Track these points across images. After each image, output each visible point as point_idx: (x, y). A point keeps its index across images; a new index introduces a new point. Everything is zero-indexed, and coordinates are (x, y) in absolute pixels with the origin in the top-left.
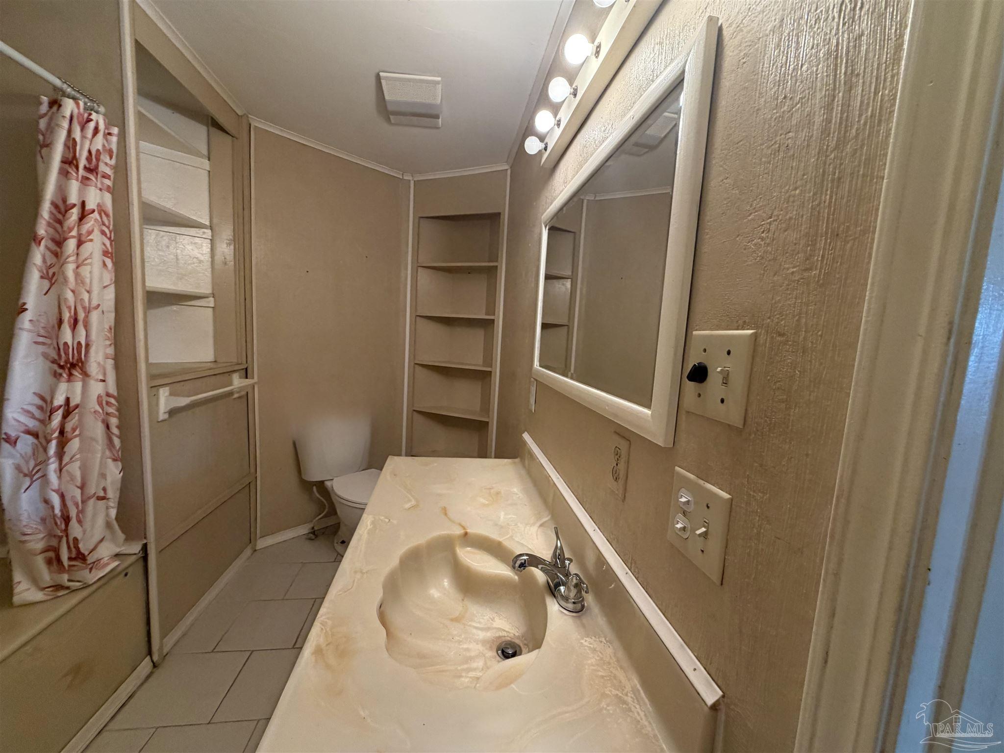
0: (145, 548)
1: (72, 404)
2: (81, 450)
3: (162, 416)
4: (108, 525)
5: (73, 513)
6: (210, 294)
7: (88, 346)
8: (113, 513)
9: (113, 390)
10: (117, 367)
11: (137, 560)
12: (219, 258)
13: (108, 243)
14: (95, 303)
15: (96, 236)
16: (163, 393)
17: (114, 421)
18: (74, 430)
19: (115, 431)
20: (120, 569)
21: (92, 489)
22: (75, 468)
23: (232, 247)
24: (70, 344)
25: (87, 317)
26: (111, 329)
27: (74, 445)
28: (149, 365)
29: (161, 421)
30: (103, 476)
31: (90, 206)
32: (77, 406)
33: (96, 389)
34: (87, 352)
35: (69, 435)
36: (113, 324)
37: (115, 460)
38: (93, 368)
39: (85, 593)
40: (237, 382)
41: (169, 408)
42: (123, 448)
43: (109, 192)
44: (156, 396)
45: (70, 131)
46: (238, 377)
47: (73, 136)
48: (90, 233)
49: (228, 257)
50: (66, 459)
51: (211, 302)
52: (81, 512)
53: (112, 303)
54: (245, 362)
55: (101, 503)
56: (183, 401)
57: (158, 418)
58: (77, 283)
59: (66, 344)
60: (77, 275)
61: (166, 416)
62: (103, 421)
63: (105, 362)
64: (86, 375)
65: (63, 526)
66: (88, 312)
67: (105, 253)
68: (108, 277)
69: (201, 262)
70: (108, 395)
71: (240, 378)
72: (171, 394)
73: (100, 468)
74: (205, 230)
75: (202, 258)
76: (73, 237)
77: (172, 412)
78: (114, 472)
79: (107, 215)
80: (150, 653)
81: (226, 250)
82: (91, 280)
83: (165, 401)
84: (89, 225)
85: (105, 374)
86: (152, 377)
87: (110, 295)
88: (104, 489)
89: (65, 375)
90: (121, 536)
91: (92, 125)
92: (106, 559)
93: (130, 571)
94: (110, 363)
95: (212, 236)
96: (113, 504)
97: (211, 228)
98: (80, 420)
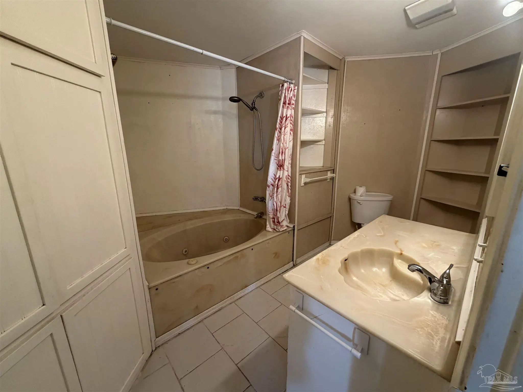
0: (294, 227)
1: (280, 178)
2: (281, 191)
3: (302, 184)
4: (286, 216)
5: (278, 209)
6: (323, 139)
7: (285, 160)
8: (287, 212)
9: (290, 174)
10: (292, 167)
11: (292, 230)
12: (328, 123)
13: (292, 126)
14: (287, 146)
15: (289, 125)
16: (303, 176)
17: (289, 184)
18: (280, 185)
19: (290, 187)
20: (287, 230)
21: (283, 204)
22: (279, 196)
23: (333, 119)
24: (281, 159)
25: (285, 151)
26: (291, 154)
27: (280, 189)
28: (300, 167)
29: (302, 186)
30: (285, 200)
31: (288, 115)
32: (281, 178)
33: (286, 173)
34: (284, 161)
35: (279, 187)
36: (291, 153)
37: (289, 196)
38: (285, 167)
39: (279, 233)
40: (330, 175)
41: (304, 182)
42: (291, 193)
43: (293, 109)
44: (301, 177)
45: (285, 94)
46: (330, 173)
47: (286, 95)
48: (287, 124)
49: (331, 123)
50: (278, 193)
51: (323, 142)
52: (280, 209)
53: (292, 146)
54: (333, 167)
55: (285, 208)
56: (308, 180)
57: (301, 185)
58: (284, 141)
59: (280, 159)
60: (284, 138)
61: (303, 185)
62: (286, 184)
63: (288, 165)
64: (284, 169)
65: (276, 212)
66: (285, 150)
67: (291, 130)
68: (291, 138)
69: (321, 127)
70: (288, 175)
71: (331, 173)
72: (306, 177)
73: (285, 198)
74: (324, 114)
75: (322, 125)
76: (284, 127)
77: (306, 184)
78: (288, 200)
79: (292, 117)
80: (293, 261)
81: (331, 120)
82: (287, 140)
83: (304, 179)
84: (287, 122)
85: (288, 169)
86: (300, 171)
87: (291, 144)
88: (285, 205)
89: (279, 169)
90: (288, 221)
91: (290, 89)
92: (284, 226)
93: (290, 232)
94: (290, 165)
95: (326, 116)
96: (287, 210)
97: (326, 112)
98: (281, 182)
